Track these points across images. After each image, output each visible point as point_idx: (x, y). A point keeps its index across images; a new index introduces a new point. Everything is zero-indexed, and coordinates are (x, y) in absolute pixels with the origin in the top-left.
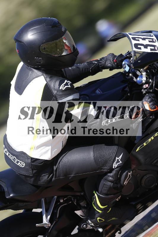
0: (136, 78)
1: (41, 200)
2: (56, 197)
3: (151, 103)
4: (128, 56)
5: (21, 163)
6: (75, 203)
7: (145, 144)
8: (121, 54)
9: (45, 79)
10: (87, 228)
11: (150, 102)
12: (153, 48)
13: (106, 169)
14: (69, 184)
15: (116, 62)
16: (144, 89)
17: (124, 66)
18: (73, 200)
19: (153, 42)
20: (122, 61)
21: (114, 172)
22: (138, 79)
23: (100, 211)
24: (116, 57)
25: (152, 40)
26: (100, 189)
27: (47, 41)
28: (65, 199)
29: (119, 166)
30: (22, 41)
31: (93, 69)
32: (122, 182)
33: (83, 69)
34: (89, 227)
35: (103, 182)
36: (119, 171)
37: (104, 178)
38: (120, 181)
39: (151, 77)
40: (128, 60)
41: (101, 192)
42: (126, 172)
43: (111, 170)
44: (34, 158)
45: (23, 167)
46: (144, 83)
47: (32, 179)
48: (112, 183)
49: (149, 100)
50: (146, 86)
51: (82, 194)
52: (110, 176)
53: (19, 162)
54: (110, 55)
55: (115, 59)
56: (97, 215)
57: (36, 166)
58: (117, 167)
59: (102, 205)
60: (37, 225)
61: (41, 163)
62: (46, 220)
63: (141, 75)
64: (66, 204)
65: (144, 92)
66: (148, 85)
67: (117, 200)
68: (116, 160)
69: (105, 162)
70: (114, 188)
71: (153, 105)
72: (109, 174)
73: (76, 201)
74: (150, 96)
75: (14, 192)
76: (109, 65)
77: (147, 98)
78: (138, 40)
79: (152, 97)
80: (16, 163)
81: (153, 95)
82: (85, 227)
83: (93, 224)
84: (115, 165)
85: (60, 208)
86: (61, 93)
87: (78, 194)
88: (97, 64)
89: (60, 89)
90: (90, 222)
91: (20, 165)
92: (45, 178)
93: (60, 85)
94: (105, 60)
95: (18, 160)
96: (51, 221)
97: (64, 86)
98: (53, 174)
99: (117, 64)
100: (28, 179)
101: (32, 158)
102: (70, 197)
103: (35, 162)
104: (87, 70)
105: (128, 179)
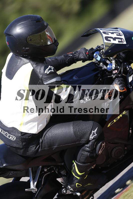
0: (107, 66)
1: (28, 169)
2: (41, 167)
3: (121, 85)
4: (99, 49)
5: (12, 137)
6: (57, 172)
7: (115, 121)
8: (92, 48)
9: (32, 65)
10: (67, 193)
11: (119, 84)
12: (120, 40)
13: (83, 140)
14: (51, 156)
15: (88, 54)
16: (114, 74)
17: (96, 56)
18: (55, 169)
19: (120, 35)
20: (93, 53)
21: (90, 143)
22: (108, 66)
23: (78, 178)
24: (88, 51)
25: (119, 34)
26: (78, 159)
27: (33, 33)
28: (48, 169)
29: (94, 138)
30: (12, 34)
31: (69, 60)
32: (97, 152)
33: (60, 60)
34: (69, 192)
35: (81, 152)
36: (95, 142)
37: (82, 149)
38: (96, 151)
39: (119, 64)
40: (98, 52)
41: (79, 161)
42: (101, 143)
43: (88, 141)
44: (23, 132)
45: (14, 140)
46: (113, 69)
47: (22, 151)
48: (89, 153)
49: (119, 83)
50: (115, 72)
51: (63, 164)
52: (87, 147)
53: (10, 136)
54: (83, 49)
55: (87, 52)
56: (76, 181)
57: (25, 139)
58: (93, 139)
59: (80, 172)
60: (26, 189)
61: (30, 136)
62: (33, 186)
63: (110, 63)
64: (49, 173)
65: (114, 77)
66: (117, 71)
67: (93, 168)
68: (92, 133)
69: (83, 135)
70: (91, 157)
71: (122, 87)
72: (86, 145)
73: (58, 170)
74: (120, 80)
75: (6, 162)
76: (82, 57)
77: (117, 81)
78: (108, 34)
79: (121, 80)
80: (8, 137)
81: (121, 79)
82: (65, 192)
83: (72, 189)
84: (91, 137)
85: (45, 177)
86: (46, 77)
87: (60, 164)
88: (72, 57)
89: (45, 73)
90: (69, 187)
91: (11, 138)
92: (33, 149)
93: (45, 70)
94: (79, 53)
95: (10, 135)
96: (37, 186)
97: (49, 71)
98: (40, 146)
99: (89, 56)
100: (19, 150)
101: (22, 133)
102: (52, 167)
103: (25, 136)
104: (64, 61)
105: (102, 149)
